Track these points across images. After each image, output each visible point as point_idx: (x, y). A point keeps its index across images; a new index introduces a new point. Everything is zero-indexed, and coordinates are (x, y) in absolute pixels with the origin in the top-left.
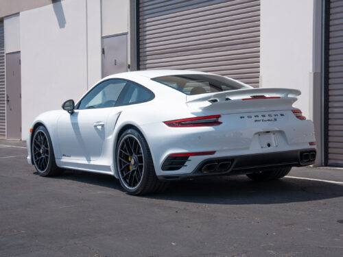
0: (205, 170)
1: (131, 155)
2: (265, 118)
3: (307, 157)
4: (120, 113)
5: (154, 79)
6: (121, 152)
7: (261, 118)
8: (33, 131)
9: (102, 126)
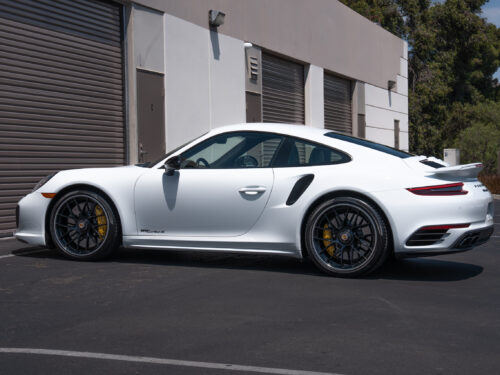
9: (261, 193)
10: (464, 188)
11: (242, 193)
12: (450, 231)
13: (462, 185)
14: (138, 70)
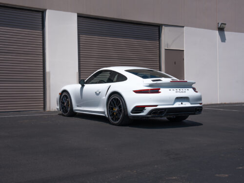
0: (153, 114)
1: (115, 107)
2: (181, 91)
3: (198, 110)
4: (110, 86)
5: (127, 71)
6: (109, 107)
7: (178, 91)
8: (61, 94)
9: (100, 92)
10: (160, 91)
11: (96, 92)
12: (146, 108)
13: (160, 89)
14: (166, 49)
